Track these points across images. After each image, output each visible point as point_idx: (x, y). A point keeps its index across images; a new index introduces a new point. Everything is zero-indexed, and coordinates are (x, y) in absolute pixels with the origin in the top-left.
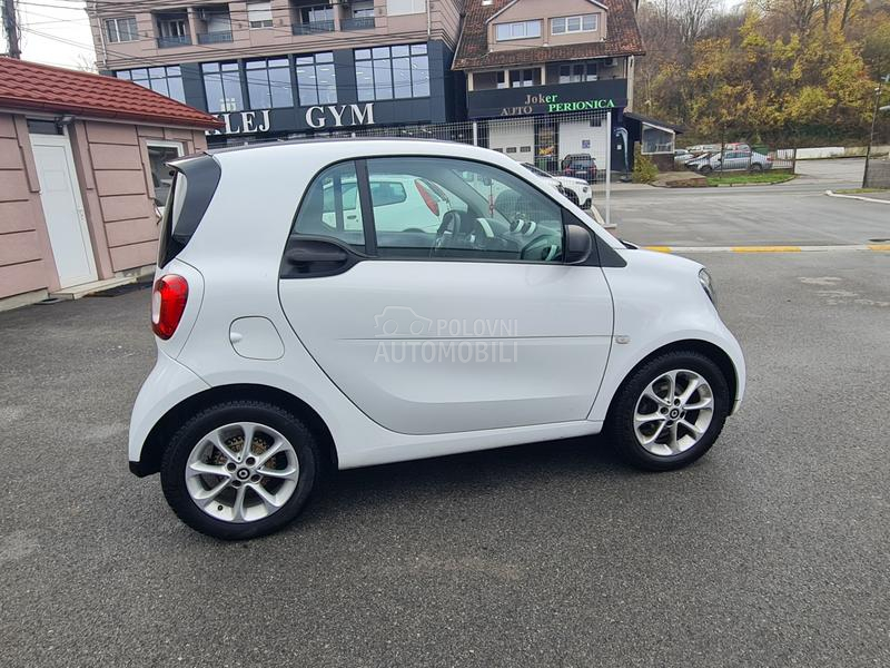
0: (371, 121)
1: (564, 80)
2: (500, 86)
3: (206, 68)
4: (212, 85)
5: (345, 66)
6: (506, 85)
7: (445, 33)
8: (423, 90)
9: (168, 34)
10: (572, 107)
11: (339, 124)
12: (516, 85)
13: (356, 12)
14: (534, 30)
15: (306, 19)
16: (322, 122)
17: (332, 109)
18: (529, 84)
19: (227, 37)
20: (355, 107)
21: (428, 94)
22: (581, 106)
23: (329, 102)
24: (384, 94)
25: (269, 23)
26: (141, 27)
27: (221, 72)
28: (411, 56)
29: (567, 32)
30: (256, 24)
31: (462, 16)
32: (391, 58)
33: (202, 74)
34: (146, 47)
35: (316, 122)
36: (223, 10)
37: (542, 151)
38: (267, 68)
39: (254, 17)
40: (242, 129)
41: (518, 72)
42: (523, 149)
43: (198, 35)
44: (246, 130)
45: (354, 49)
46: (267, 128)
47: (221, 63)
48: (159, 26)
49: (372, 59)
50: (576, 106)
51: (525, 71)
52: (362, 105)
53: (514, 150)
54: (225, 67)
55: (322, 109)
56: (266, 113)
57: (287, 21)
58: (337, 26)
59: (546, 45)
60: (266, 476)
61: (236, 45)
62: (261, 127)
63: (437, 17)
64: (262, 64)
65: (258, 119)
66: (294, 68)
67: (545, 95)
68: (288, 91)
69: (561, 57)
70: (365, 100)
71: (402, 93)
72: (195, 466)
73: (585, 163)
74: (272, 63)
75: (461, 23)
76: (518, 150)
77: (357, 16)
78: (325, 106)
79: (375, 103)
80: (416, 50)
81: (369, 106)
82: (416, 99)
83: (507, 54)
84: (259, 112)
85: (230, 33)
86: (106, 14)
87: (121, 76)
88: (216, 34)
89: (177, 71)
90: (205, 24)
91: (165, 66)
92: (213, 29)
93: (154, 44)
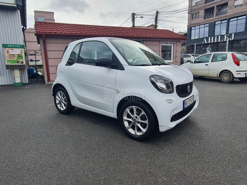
3: (217, 23)
9: (208, 15)
25: (241, 5)
26: (200, 14)
27: (221, 23)
33: (215, 25)
34: (201, 20)
36: (226, 4)
40: (224, 39)
43: (216, 14)
46: (232, 39)
47: (222, 21)
48: (206, 13)
54: (223, 22)
61: (228, 14)
62: (230, 39)
64: (236, 19)
65: (230, 37)
74: (239, 18)
85: (227, 11)
86: (192, 13)
87: (193, 28)
88: (222, 12)
89: (208, 25)
90: (220, 10)
91: (205, 24)
92: (222, 11)
93: (203, 18)
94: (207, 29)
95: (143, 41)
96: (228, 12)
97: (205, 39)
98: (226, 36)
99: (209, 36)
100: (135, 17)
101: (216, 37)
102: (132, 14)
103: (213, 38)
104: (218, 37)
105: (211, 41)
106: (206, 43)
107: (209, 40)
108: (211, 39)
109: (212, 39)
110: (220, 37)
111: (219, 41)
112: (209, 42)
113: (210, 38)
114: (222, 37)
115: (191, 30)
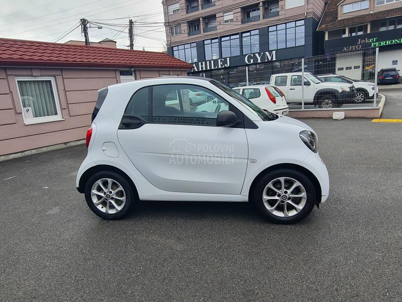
0: (274, 59)
1: (383, 29)
2: (344, 36)
3: (206, 42)
4: (208, 49)
5: (264, 35)
6: (346, 35)
7: (314, 13)
8: (301, 42)
9: (192, 30)
10: (386, 43)
11: (259, 61)
12: (354, 34)
13: (271, 10)
14: (365, 5)
15: (248, 16)
16: (252, 61)
17: (257, 55)
18: (360, 33)
19: (215, 28)
20: (267, 53)
21: (304, 44)
22: (392, 42)
23: (256, 52)
24: (282, 46)
25: (232, 20)
26: (183, 28)
27: (211, 43)
28: (296, 26)
29: (385, 3)
30: (226, 21)
31: (326, 4)
32: (286, 29)
33: (204, 45)
34: (184, 36)
35: (249, 61)
36: (214, 17)
37: (367, 68)
38: (230, 39)
39: (226, 18)
40: (218, 66)
41: (354, 28)
42: (355, 67)
43: (203, 29)
44: (220, 67)
45: (268, 27)
46: (228, 65)
47: (212, 39)
48: (190, 27)
49: (277, 30)
50: (388, 43)
51: (359, 27)
52: (270, 52)
53: (350, 68)
54: (213, 41)
55: (252, 55)
56: (228, 59)
57: (240, 18)
58: (261, 17)
59: (371, 12)
60: (116, 199)
61: (218, 31)
62: (226, 65)
63: (310, 6)
64: (228, 38)
65: (225, 62)
66: (241, 38)
67: (369, 38)
68: (238, 49)
69: (381, 17)
70: (272, 49)
71: (290, 44)
72: (94, 191)
73: (393, 73)
74: (232, 37)
75: (325, 7)
76: (345, 69)
77: (272, 11)
78: (254, 54)
79: (277, 51)
80: (298, 23)
81: (274, 52)
82: (297, 47)
83: (348, 20)
84: (225, 59)
85: (216, 27)
86: (171, 26)
87: (175, 49)
88: (210, 28)
89: (195, 45)
90: (207, 24)
91: (190, 43)
92: (209, 26)
93: (187, 35)
94: (194, 51)
95: (135, 71)
96: (218, 27)
97: (194, 65)
98: (219, 60)
99: (199, 61)
100: (88, 25)
101: (208, 62)
102: (81, 20)
103: (204, 63)
104: (210, 61)
105: (202, 68)
106: (196, 70)
107: (200, 66)
108: (202, 64)
109: (204, 66)
110: (212, 61)
111: (213, 68)
112: (200, 70)
113: (200, 63)
114: (216, 62)
115: (173, 51)
